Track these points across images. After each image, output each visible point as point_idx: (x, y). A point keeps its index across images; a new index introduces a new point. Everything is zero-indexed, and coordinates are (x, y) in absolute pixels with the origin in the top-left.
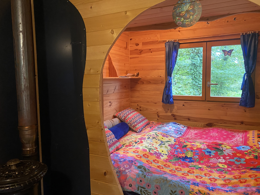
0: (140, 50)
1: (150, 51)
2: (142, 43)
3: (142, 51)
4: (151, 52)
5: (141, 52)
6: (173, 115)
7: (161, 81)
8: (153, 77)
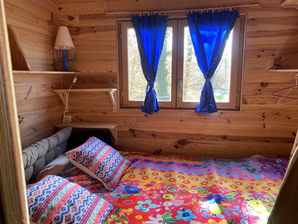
0: (76, 28)
1: (93, 29)
2: (79, 15)
3: (80, 29)
4: (95, 32)
5: (78, 31)
6: (132, 130)
7: (112, 79)
8: (100, 71)
